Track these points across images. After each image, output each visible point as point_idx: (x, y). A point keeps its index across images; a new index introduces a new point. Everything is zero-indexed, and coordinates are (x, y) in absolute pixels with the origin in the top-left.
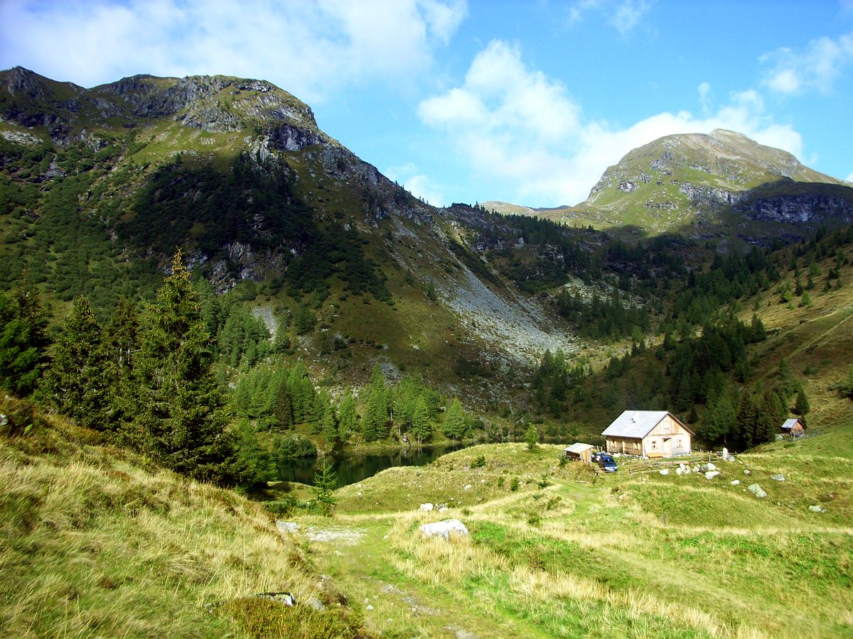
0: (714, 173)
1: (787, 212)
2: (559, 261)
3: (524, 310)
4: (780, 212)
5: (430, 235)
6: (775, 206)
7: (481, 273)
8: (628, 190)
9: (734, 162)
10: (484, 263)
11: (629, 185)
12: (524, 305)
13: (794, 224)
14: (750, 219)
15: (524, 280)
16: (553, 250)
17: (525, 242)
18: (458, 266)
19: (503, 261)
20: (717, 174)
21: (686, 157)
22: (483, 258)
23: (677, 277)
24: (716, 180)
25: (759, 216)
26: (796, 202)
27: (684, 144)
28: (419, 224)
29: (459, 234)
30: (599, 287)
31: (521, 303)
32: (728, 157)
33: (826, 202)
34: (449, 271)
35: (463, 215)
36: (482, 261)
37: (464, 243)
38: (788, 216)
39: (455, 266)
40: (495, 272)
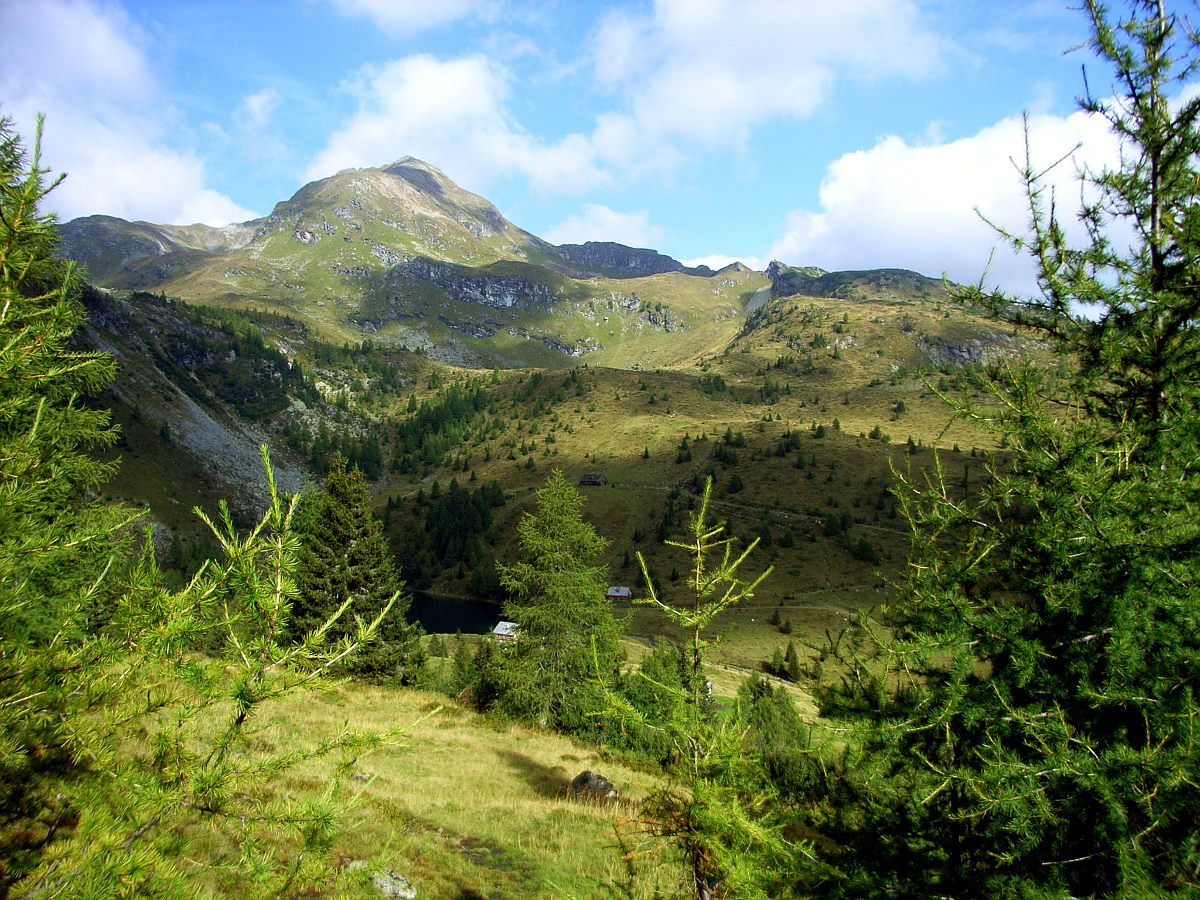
0: (411, 233)
1: (492, 295)
2: (277, 380)
3: (251, 440)
4: (483, 293)
5: (132, 348)
6: (478, 286)
7: (197, 397)
8: (307, 241)
9: (433, 222)
10: (195, 382)
11: (308, 235)
12: (250, 434)
13: (497, 308)
14: (451, 298)
15: (242, 404)
16: (269, 367)
17: (237, 355)
18: (173, 391)
19: (216, 379)
20: (413, 234)
21: (379, 209)
22: (193, 375)
23: (391, 391)
24: (413, 242)
25: (461, 295)
26: (501, 284)
27: (376, 190)
28: (115, 332)
29: (161, 345)
30: (320, 409)
31: (245, 430)
32: (426, 213)
33: (531, 288)
34: (168, 399)
35: (154, 312)
36: (193, 380)
37: (169, 357)
38: (492, 299)
39: (170, 390)
40: (210, 394)
